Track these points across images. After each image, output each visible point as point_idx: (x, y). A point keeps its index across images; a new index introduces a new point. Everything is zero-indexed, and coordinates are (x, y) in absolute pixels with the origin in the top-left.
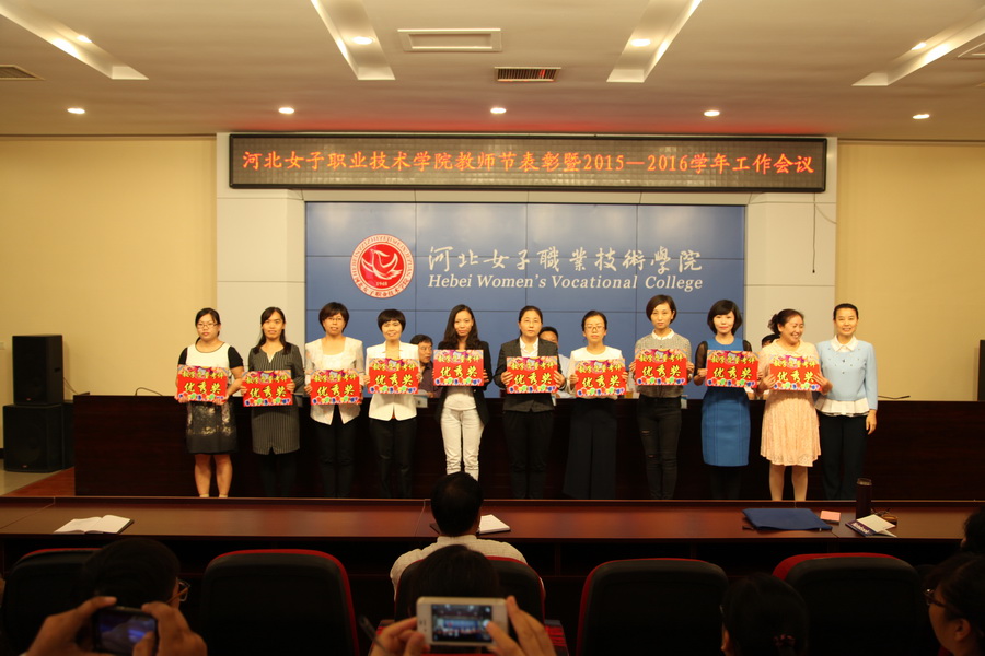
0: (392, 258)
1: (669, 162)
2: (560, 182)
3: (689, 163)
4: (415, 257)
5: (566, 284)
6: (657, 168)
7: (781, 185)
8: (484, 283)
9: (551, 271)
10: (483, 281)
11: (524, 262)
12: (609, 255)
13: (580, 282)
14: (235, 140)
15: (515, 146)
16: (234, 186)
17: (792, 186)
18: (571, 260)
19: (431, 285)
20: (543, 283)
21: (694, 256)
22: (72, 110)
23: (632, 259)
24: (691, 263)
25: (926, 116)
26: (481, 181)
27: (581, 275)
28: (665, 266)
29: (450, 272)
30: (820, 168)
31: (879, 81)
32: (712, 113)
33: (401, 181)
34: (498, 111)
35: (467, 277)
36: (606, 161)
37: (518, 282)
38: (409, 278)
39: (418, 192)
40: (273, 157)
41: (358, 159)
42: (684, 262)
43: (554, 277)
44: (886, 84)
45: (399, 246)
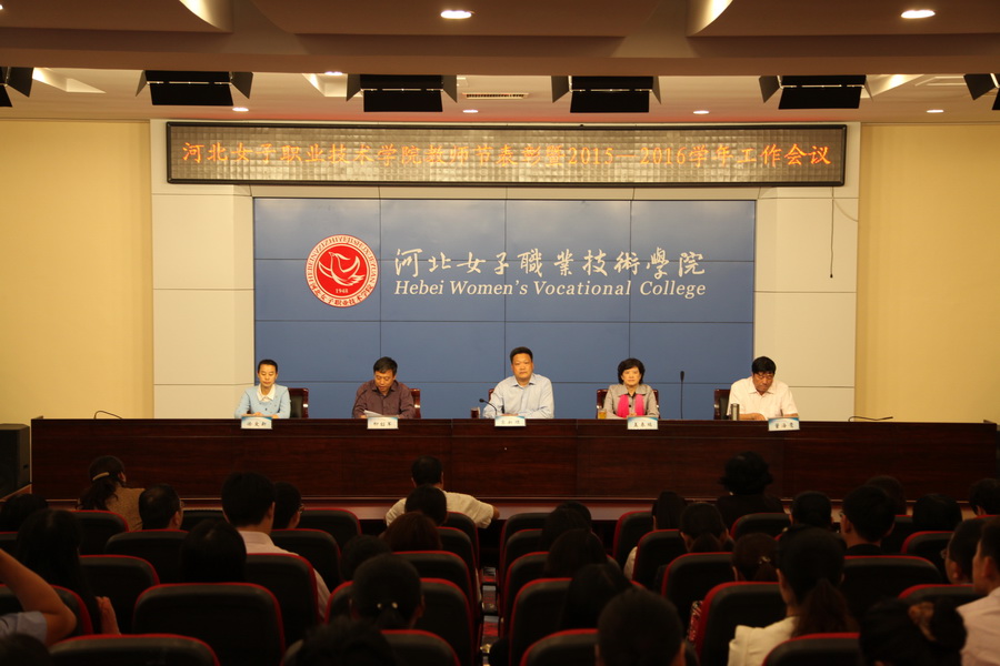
0: (353, 261)
1: (665, 155)
2: (542, 179)
3: (687, 156)
4: (379, 260)
5: (550, 290)
6: (651, 162)
7: (793, 179)
8: (457, 290)
9: (533, 276)
10: (457, 287)
11: (502, 266)
12: (599, 258)
13: (567, 289)
14: (174, 127)
15: (493, 138)
16: (172, 181)
17: (806, 180)
18: (556, 264)
19: (397, 292)
20: (524, 290)
21: (696, 258)
23: (625, 262)
24: (692, 266)
25: (940, 111)
27: (567, 281)
28: (663, 270)
29: (419, 277)
30: (839, 158)
32: (701, 112)
35: (439, 284)
36: (593, 155)
37: (496, 289)
38: (373, 285)
39: (383, 189)
40: (218, 148)
41: (315, 152)
42: (684, 265)
43: (536, 283)
45: (362, 248)
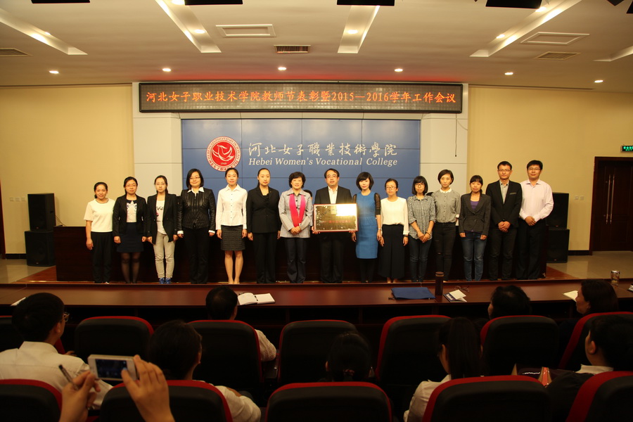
0: (228, 150)
1: (378, 96)
2: (319, 107)
3: (389, 97)
4: (241, 149)
5: (324, 162)
6: (372, 99)
7: (439, 109)
8: (279, 163)
9: (315, 156)
10: (279, 161)
11: (300, 151)
12: (347, 147)
13: (331, 162)
14: (142, 86)
15: (295, 88)
16: (142, 111)
17: (445, 109)
18: (326, 150)
19: (250, 164)
20: (311, 162)
21: (393, 147)
22: (52, 72)
23: (359, 149)
24: (391, 151)
25: (511, 74)
26: (275, 107)
27: (332, 158)
28: (377, 153)
29: (261, 157)
30: (459, 100)
31: (484, 54)
32: (399, 70)
33: (232, 107)
34: (282, 69)
35: (270, 160)
36: (344, 96)
37: (297, 162)
38: (238, 160)
39: (242, 114)
40: (163, 95)
41: (209, 96)
42: (387, 150)
43: (317, 159)
44: (487, 56)
45: (233, 143)
